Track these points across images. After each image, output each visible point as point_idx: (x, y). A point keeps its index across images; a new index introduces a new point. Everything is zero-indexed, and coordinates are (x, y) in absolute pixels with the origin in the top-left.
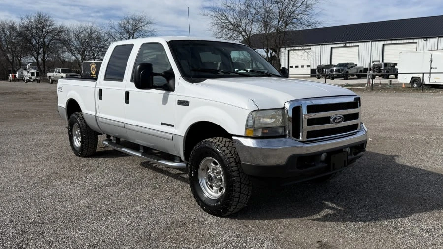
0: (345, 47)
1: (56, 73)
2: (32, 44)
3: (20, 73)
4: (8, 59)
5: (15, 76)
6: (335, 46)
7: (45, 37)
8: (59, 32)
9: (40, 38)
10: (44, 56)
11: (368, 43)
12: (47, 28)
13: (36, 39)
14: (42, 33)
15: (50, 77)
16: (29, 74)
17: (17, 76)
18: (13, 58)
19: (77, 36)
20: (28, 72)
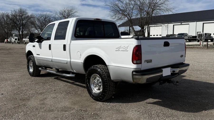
0: (181, 24)
1: (27, 39)
2: (17, 24)
3: (10, 39)
4: (5, 32)
5: (8, 40)
6: (176, 24)
7: (23, 21)
8: (30, 18)
9: (21, 21)
10: (22, 30)
11: (194, 22)
12: (24, 16)
13: (18, 22)
14: (22, 18)
15: (24, 41)
16: (14, 39)
17: (9, 40)
18: (8, 31)
19: (38, 20)
20: (14, 38)
